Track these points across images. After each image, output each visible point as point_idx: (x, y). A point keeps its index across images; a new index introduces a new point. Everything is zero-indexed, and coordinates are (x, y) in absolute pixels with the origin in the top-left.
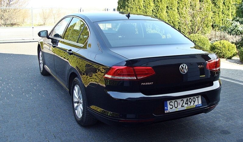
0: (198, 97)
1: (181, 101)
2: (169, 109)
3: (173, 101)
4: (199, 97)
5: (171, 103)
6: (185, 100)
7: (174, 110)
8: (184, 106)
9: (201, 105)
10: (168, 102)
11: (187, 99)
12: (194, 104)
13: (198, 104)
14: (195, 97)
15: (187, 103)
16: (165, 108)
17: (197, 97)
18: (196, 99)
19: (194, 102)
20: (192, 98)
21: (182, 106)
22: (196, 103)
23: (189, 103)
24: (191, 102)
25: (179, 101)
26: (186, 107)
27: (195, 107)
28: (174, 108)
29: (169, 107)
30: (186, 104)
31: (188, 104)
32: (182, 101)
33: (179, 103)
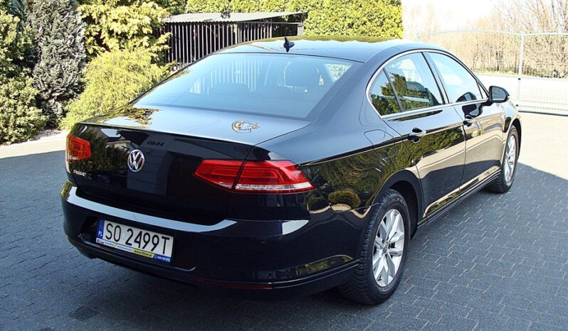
0: (166, 239)
1: (128, 231)
2: (104, 238)
3: (115, 225)
4: (168, 239)
6: (136, 231)
7: (112, 243)
8: (131, 244)
9: (169, 260)
10: (106, 223)
11: (141, 233)
12: (152, 250)
13: (162, 254)
14: (160, 236)
15: (138, 240)
16: (100, 232)
17: (163, 237)
18: (162, 241)
19: (156, 245)
20: (152, 234)
21: (127, 243)
22: (159, 250)
23: (143, 244)
24: (147, 243)
25: (124, 228)
26: (134, 248)
27: (152, 257)
28: (112, 239)
29: (106, 233)
30: (135, 241)
31: (139, 243)
32: (130, 232)
33: (124, 234)
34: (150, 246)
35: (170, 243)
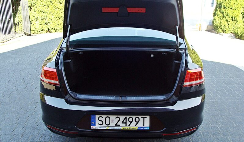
0: (144, 118)
1: (116, 118)
2: (97, 124)
3: (104, 116)
4: (146, 117)
5: (100, 119)
6: (122, 118)
7: (104, 127)
8: (119, 125)
9: (148, 128)
10: (97, 117)
11: (126, 118)
12: (136, 125)
13: (143, 126)
14: (140, 117)
15: (125, 122)
16: (92, 123)
17: (142, 117)
18: (142, 119)
19: (137, 122)
20: (134, 117)
21: (116, 125)
22: (140, 124)
23: (128, 123)
24: (131, 122)
25: (113, 117)
26: (122, 127)
27: (137, 129)
28: (104, 125)
29: (97, 122)
30: (123, 123)
31: (126, 123)
32: (118, 119)
33: (113, 121)
34: (134, 123)
35: (148, 119)
